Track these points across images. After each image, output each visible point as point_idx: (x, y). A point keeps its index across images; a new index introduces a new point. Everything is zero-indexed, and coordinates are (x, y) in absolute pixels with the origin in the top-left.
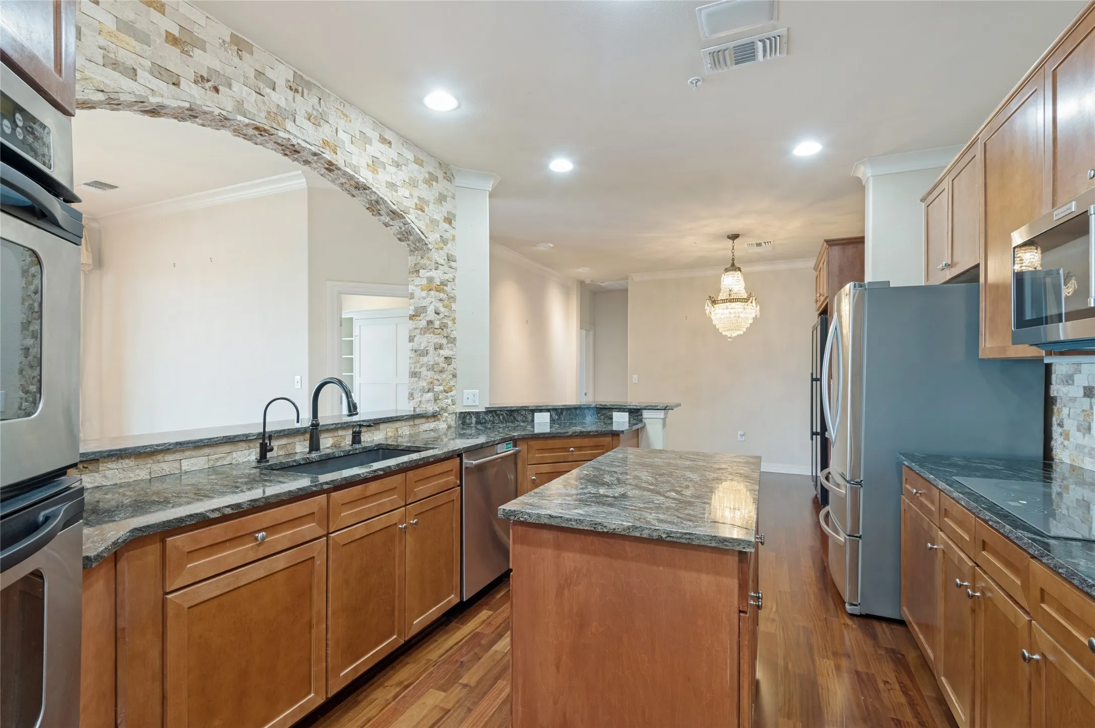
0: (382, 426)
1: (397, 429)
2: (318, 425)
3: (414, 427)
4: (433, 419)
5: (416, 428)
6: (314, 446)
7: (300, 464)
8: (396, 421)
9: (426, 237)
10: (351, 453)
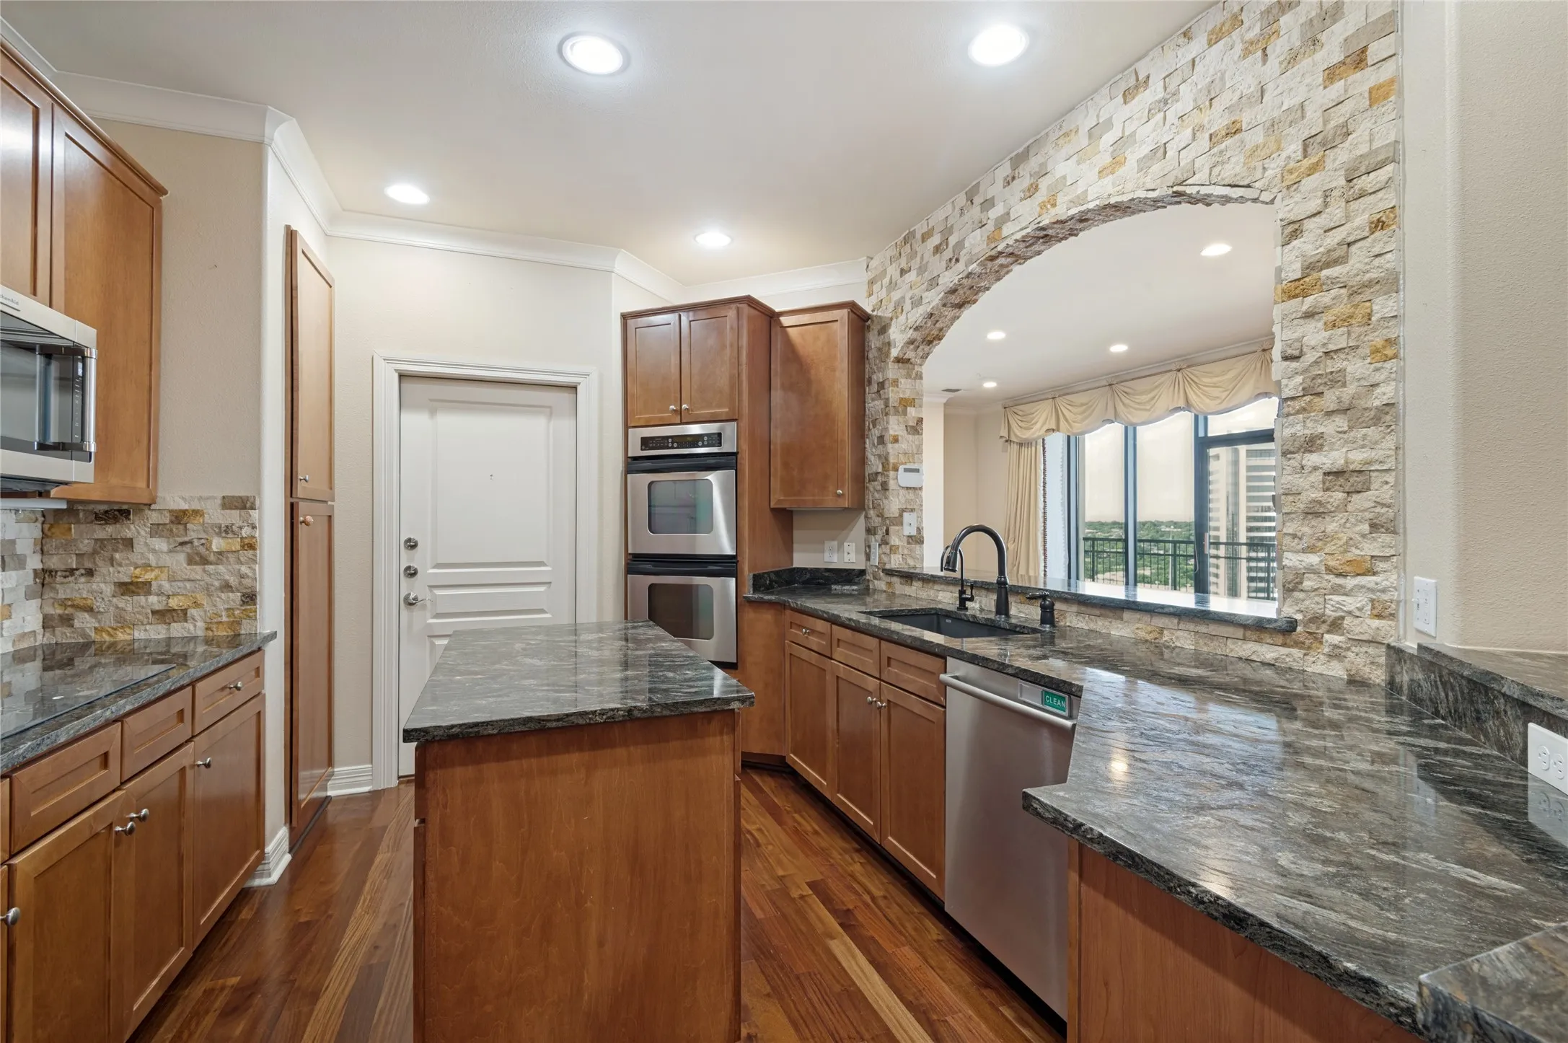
0: (1127, 615)
1: (1161, 630)
2: (1005, 583)
3: (1212, 640)
4: (1280, 639)
5: (1215, 643)
6: (1002, 608)
7: (969, 621)
8: (1159, 613)
9: (1248, 186)
10: (1018, 629)
